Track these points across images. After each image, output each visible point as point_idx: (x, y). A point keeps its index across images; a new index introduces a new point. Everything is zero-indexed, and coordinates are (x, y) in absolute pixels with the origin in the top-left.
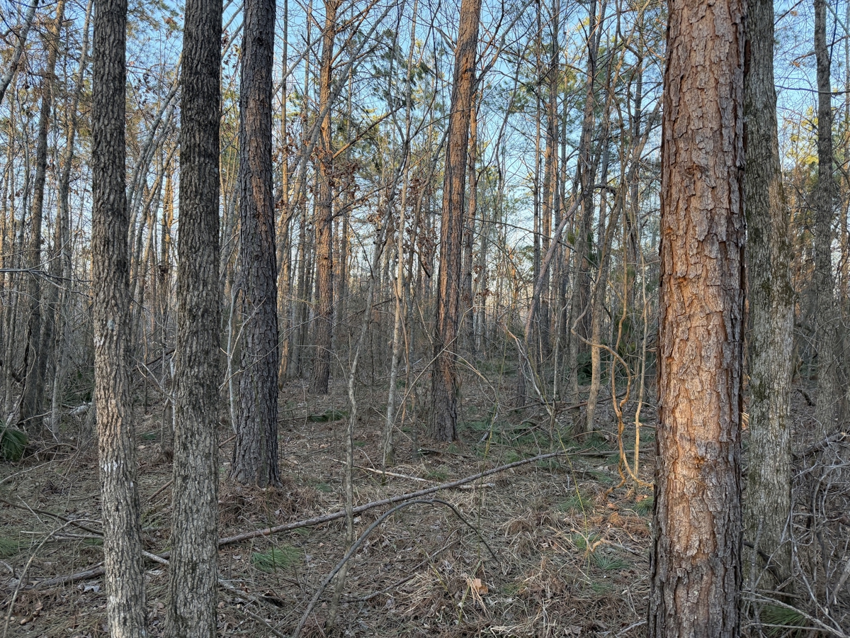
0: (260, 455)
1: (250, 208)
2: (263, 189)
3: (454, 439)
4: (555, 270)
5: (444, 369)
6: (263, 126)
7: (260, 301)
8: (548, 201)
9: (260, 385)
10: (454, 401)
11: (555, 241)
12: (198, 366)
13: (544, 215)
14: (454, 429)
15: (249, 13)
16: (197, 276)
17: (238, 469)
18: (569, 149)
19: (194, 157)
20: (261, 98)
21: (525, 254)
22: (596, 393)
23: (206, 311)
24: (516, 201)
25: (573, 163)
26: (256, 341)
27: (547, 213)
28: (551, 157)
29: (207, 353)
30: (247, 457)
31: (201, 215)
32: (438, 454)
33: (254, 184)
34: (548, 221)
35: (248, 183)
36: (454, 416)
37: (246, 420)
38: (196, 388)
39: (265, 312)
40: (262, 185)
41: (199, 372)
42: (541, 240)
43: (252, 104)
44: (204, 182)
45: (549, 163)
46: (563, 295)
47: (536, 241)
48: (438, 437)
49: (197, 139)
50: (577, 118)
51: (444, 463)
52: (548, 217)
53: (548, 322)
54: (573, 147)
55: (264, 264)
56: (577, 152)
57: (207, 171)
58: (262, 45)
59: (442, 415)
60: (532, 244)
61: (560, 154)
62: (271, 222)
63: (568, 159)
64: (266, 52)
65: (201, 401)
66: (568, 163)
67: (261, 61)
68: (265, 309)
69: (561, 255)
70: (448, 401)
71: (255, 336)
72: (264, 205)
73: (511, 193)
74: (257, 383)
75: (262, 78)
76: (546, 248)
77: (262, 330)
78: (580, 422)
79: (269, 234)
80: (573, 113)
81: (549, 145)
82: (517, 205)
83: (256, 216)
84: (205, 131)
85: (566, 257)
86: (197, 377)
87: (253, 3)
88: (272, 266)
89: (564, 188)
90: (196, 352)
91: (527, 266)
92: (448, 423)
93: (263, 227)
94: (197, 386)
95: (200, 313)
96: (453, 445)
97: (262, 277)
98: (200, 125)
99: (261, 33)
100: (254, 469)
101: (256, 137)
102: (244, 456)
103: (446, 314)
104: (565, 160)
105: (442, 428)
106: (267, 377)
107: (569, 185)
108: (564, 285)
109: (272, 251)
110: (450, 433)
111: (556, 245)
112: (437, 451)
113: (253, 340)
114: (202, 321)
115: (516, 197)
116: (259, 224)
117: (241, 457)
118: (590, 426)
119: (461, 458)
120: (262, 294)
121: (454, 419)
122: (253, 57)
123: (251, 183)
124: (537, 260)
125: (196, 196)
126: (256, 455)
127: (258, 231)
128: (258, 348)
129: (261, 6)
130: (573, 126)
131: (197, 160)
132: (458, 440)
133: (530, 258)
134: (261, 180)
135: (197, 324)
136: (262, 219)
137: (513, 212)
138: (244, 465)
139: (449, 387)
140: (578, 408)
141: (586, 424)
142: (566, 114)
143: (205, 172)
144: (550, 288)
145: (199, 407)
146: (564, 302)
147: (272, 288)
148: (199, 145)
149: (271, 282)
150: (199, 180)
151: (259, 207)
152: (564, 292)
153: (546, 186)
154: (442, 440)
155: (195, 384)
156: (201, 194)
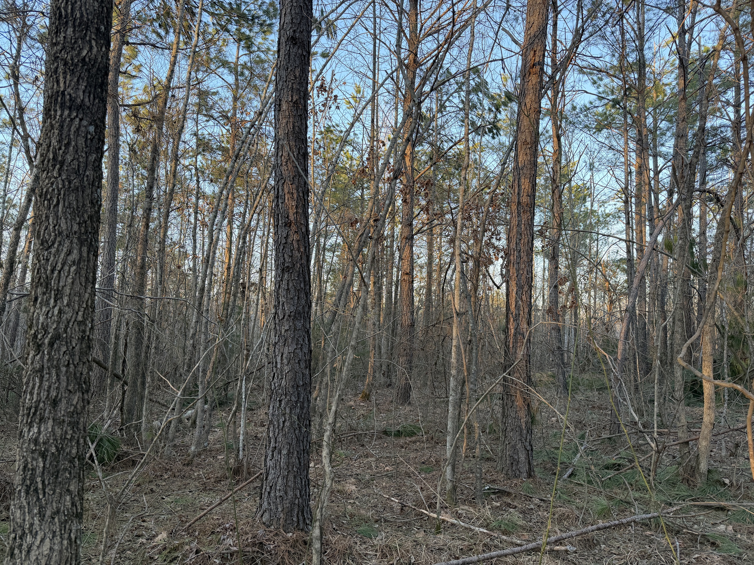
0: (286, 493)
1: (281, 216)
2: (295, 196)
3: (530, 475)
4: (651, 282)
5: (516, 393)
6: (297, 128)
7: (289, 316)
8: (640, 211)
9: (288, 411)
10: (530, 431)
11: (650, 249)
12: (40, 423)
13: (637, 225)
14: (529, 464)
15: (283, 13)
16: (47, 285)
17: (264, 508)
18: (661, 162)
19: (56, 111)
20: (294, 100)
21: (619, 267)
22: (711, 427)
23: (57, 337)
24: (608, 215)
25: (665, 175)
26: (285, 361)
27: (640, 223)
28: (642, 169)
29: (55, 403)
30: (272, 495)
31: (59, 194)
32: (509, 494)
33: (286, 191)
34: (641, 231)
35: (280, 190)
36: (529, 448)
37: (273, 451)
38: (33, 459)
39: (295, 329)
40: (295, 191)
41: (39, 432)
42: (635, 250)
43: (284, 107)
44: (68, 145)
45: (640, 173)
46: (663, 307)
47: (629, 252)
48: (510, 472)
49: (62, 85)
50: (668, 129)
51: (515, 507)
52: (641, 227)
53: (646, 335)
54: (665, 159)
55: (294, 276)
56: (670, 164)
57: (73, 129)
58: (296, 44)
59: (514, 447)
60: (625, 255)
61: (651, 166)
62: (304, 230)
63: (661, 170)
64: (300, 51)
65: (39, 479)
66: (660, 175)
67: (295, 61)
68: (295, 325)
69: (658, 265)
70: (521, 430)
71: (284, 356)
72: (297, 213)
73: (602, 209)
74: (285, 408)
75: (296, 78)
76: (640, 258)
77: (291, 349)
78: (690, 461)
79: (302, 243)
80: (663, 125)
81: (639, 156)
82: (608, 219)
83: (288, 224)
84: (73, 72)
85: (664, 267)
86: (36, 441)
87: (287, 2)
88: (304, 278)
89: (657, 199)
90: (39, 401)
91: (622, 277)
92: (522, 457)
93: (295, 236)
94: (36, 455)
95: (46, 341)
96: (529, 483)
97: (292, 291)
98: (66, 64)
99: (294, 31)
100: (280, 509)
101: (288, 141)
102: (269, 493)
103: (516, 329)
104: (657, 173)
105: (514, 462)
106: (296, 402)
107: (663, 196)
108: (663, 296)
109: (304, 261)
110: (524, 468)
111: (651, 253)
112: (508, 490)
113: (282, 359)
114: (49, 353)
115: (607, 211)
116: (291, 233)
117: (267, 494)
118: (703, 466)
119: (537, 501)
120: (292, 309)
121: (529, 452)
122: (287, 57)
123: (283, 190)
124: (630, 272)
125: (54, 166)
126: (282, 493)
127: (289, 240)
128: (286, 369)
129: (295, 4)
130: (664, 138)
131: (59, 113)
132: (534, 477)
133: (624, 270)
134: (294, 186)
135: (42, 358)
136: (294, 228)
137: (605, 226)
138: (269, 504)
139: (522, 414)
140: (687, 443)
141: (698, 464)
142: (656, 127)
143: (69, 130)
144: (647, 299)
145: (36, 490)
146: (664, 314)
147: (303, 302)
148: (63, 93)
149: (302, 295)
150: (59, 142)
151: (291, 214)
152: (663, 304)
153: (638, 197)
154: (516, 477)
155: (33, 452)
156: (62, 163)
